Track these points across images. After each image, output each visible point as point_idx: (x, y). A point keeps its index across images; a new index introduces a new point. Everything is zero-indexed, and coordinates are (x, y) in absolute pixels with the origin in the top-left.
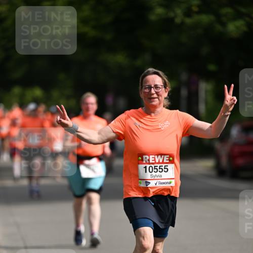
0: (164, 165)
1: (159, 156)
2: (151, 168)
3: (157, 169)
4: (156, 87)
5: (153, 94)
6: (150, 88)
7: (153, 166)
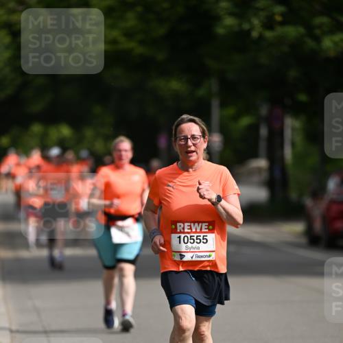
0: (202, 235)
1: (196, 224)
2: (186, 238)
3: (193, 239)
4: (193, 137)
5: (190, 147)
6: (186, 139)
7: (189, 236)
